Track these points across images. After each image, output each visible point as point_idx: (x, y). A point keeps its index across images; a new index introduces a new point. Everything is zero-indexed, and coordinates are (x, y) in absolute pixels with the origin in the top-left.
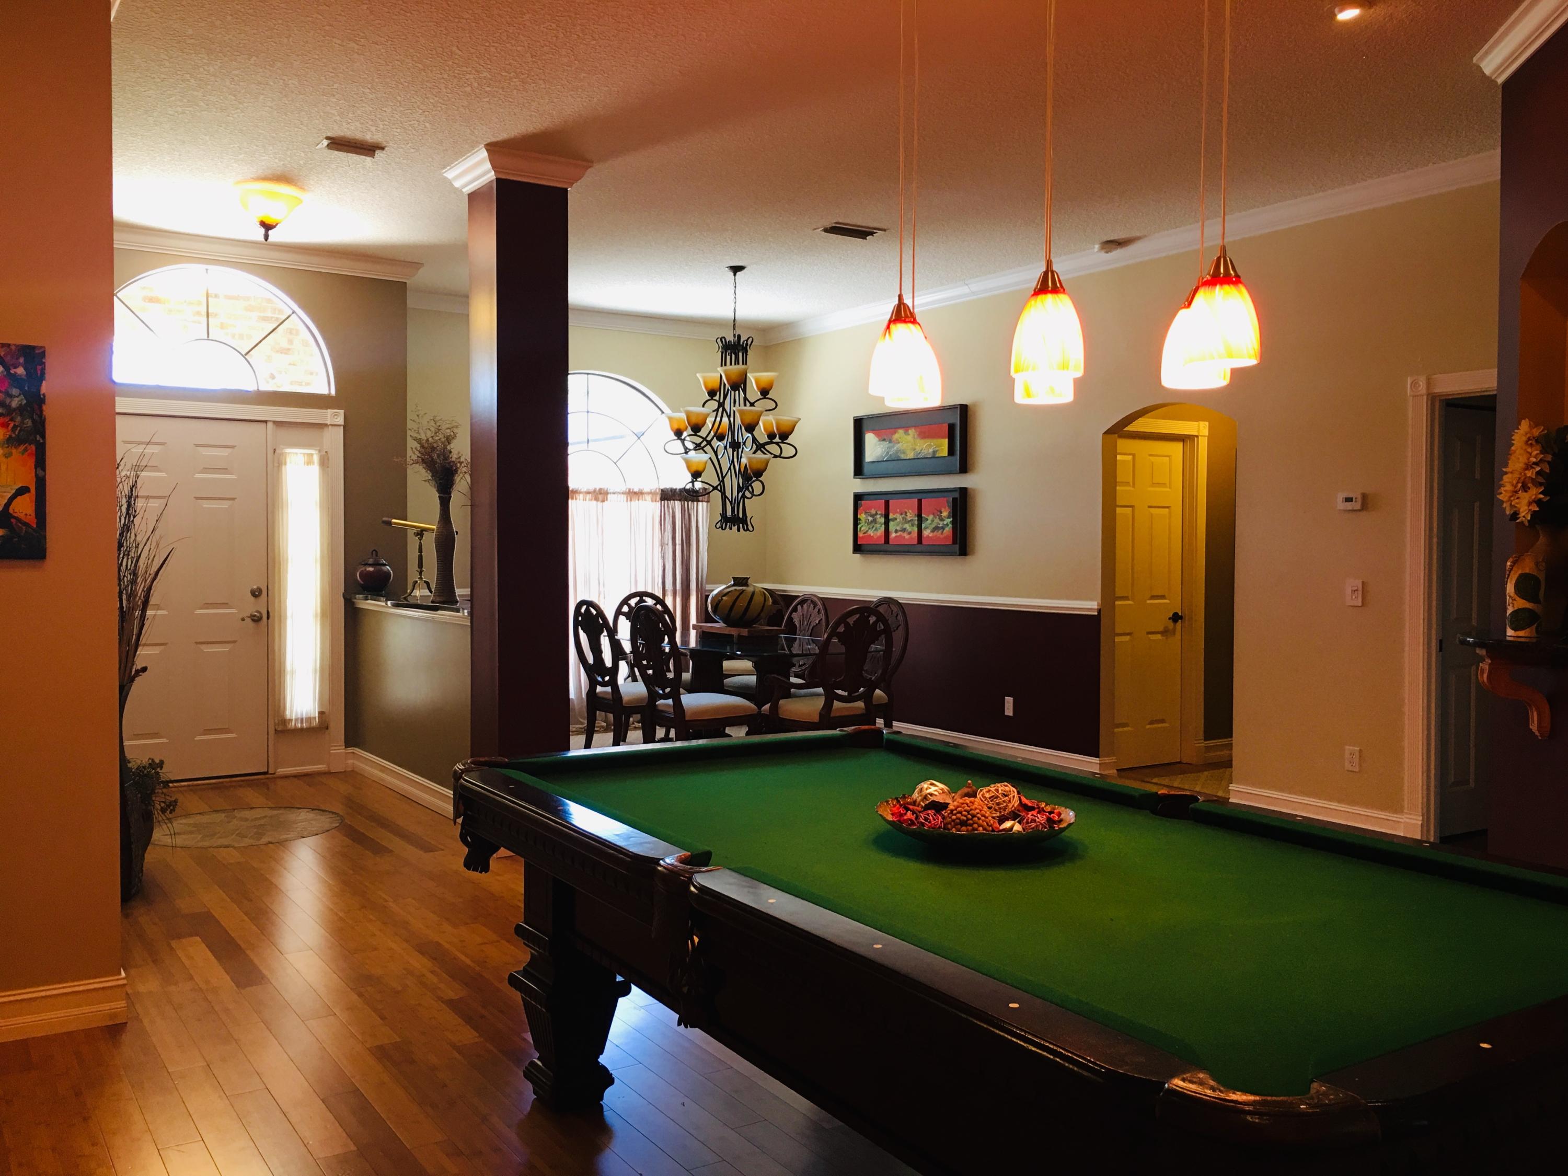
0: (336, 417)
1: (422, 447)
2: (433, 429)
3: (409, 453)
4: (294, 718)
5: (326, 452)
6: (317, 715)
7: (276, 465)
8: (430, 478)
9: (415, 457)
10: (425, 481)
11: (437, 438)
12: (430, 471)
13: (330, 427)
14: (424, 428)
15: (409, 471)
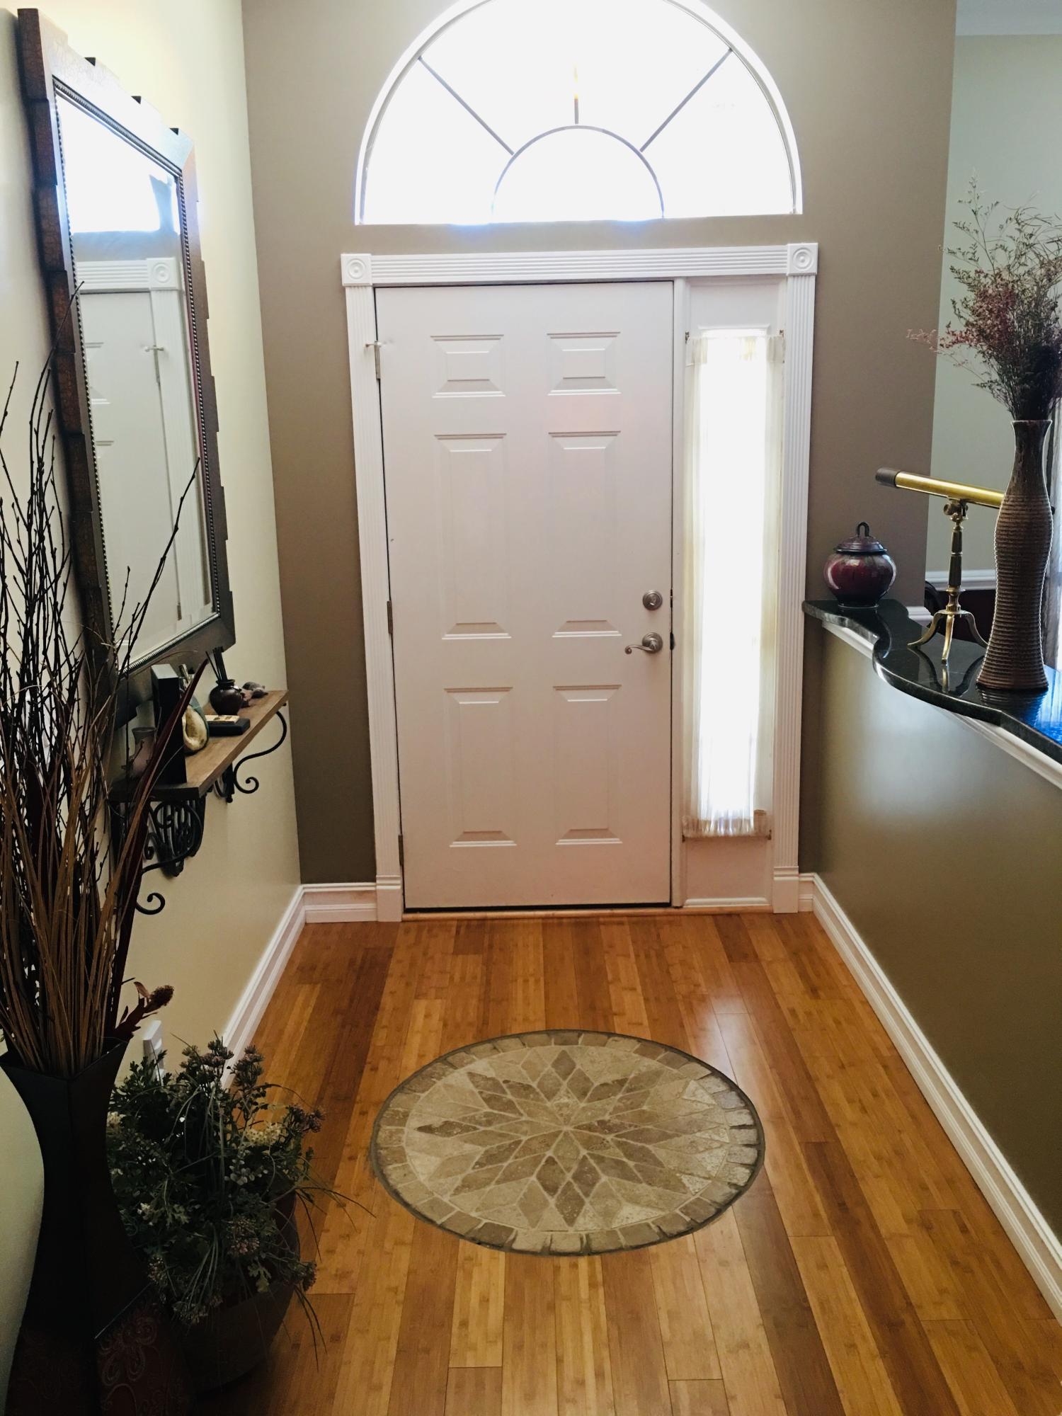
0: (802, 258)
1: (983, 295)
2: (1012, 246)
3: (946, 315)
4: (713, 818)
5: (781, 332)
6: (752, 815)
7: (689, 363)
8: (995, 377)
9: (959, 327)
10: (983, 386)
11: (1022, 270)
12: (997, 359)
13: (790, 280)
14: (990, 246)
15: (944, 364)
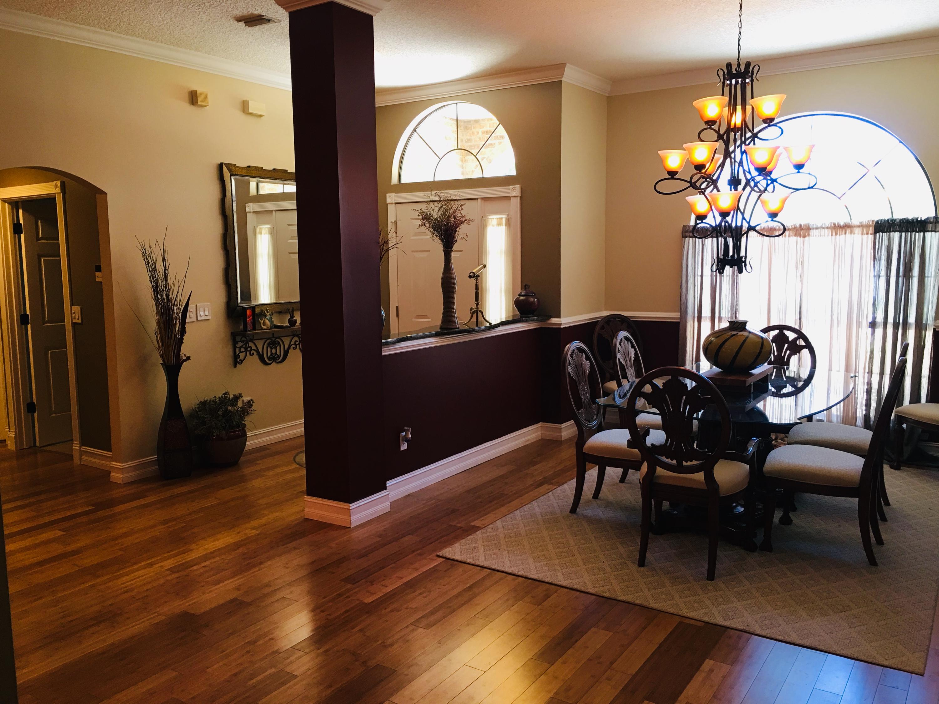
0: (515, 190)
5: (511, 216)
7: (483, 227)
13: (513, 198)
